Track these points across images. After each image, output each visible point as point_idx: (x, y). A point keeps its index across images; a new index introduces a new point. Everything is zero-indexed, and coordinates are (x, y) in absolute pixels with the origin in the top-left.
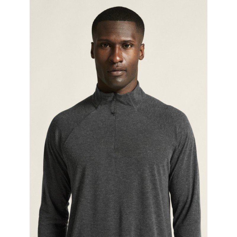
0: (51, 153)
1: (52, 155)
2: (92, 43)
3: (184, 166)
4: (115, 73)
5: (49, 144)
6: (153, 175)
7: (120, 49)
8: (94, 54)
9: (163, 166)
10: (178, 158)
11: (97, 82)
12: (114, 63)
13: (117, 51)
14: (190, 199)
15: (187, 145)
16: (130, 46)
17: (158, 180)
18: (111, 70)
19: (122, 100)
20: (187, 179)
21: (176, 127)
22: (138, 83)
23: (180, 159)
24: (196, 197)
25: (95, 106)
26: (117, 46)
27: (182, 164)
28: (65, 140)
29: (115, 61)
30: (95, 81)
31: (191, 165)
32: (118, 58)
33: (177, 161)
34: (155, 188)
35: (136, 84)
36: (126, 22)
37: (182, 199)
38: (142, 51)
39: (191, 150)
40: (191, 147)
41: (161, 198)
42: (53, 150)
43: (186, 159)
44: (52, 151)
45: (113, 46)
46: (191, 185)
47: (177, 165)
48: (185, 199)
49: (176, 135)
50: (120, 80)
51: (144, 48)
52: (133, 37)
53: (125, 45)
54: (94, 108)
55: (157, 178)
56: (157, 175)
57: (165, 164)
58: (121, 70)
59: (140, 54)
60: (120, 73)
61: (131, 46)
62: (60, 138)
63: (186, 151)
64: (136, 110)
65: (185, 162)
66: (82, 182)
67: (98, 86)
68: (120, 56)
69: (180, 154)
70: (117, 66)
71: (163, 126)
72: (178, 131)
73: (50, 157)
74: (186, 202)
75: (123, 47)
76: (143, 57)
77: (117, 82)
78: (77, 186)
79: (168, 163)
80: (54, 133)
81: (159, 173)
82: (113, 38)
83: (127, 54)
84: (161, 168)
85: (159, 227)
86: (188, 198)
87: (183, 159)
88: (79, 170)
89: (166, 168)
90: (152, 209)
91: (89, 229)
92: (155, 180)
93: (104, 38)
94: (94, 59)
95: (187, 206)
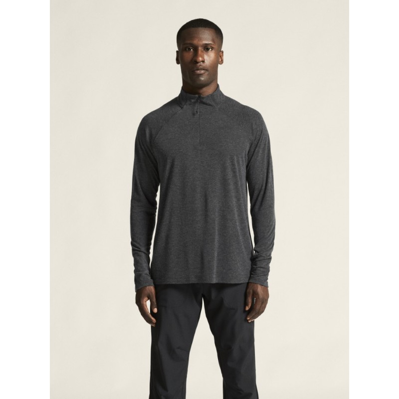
0: (142, 148)
1: (142, 150)
2: (177, 52)
3: (259, 158)
4: (198, 72)
5: (140, 140)
6: (233, 165)
7: (202, 52)
9: (242, 157)
10: (254, 151)
11: (182, 85)
12: (198, 63)
13: (200, 52)
14: (264, 188)
15: (262, 140)
16: (210, 49)
17: (237, 169)
18: (195, 69)
19: (204, 100)
20: (261, 170)
21: (252, 124)
23: (256, 151)
24: (269, 185)
25: (180, 107)
26: (200, 48)
27: (257, 157)
28: (155, 137)
29: (198, 61)
31: (266, 157)
32: (201, 59)
33: (253, 153)
34: (235, 176)
35: (216, 86)
36: (207, 28)
37: (257, 187)
38: (221, 57)
39: (265, 145)
40: (266, 142)
41: (240, 185)
42: (143, 145)
43: (261, 152)
44: (143, 147)
45: (196, 49)
46: (266, 174)
47: (253, 157)
48: (260, 187)
49: (253, 130)
50: (203, 78)
51: (223, 55)
52: (213, 40)
53: (206, 48)
54: (180, 108)
55: (236, 167)
56: (236, 165)
57: (244, 156)
58: (204, 70)
59: (219, 59)
60: (202, 72)
61: (212, 49)
62: (151, 135)
63: (260, 145)
64: (217, 110)
65: (260, 154)
66: (171, 172)
67: (183, 88)
68: (203, 57)
69: (256, 148)
70: (200, 65)
71: (241, 123)
72: (254, 127)
73: (141, 152)
74: (261, 189)
75: (204, 49)
76: (222, 63)
77: (200, 80)
78: (167, 176)
79: (246, 155)
80: (145, 131)
81: (238, 163)
82: (195, 42)
83: (209, 56)
84: (240, 159)
85: (239, 209)
86: (262, 186)
87: (258, 152)
88: (169, 161)
89: (244, 159)
90: (233, 193)
91: (178, 212)
92: (235, 168)
94: (180, 65)
95: (262, 193)
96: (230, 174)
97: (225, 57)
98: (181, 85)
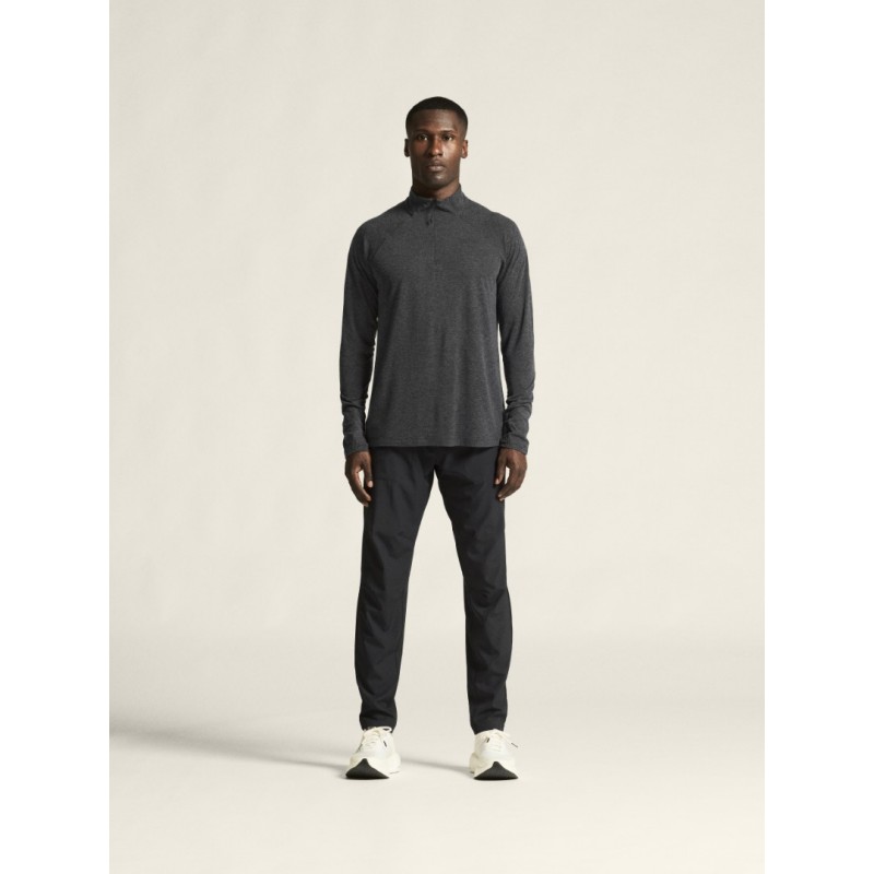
4: (434, 168)
7: (440, 141)
8: (409, 150)
9: (491, 280)
12: (434, 156)
13: (436, 142)
15: (516, 257)
16: (451, 139)
17: (485, 295)
18: (430, 164)
19: (440, 205)
21: (503, 236)
22: (459, 186)
25: (409, 213)
26: (437, 137)
28: (375, 253)
29: (434, 153)
30: (409, 183)
31: (520, 280)
32: (437, 151)
35: (457, 187)
36: (447, 110)
38: (465, 148)
45: (431, 138)
50: (439, 177)
51: (467, 146)
52: (454, 127)
53: (445, 137)
54: (409, 216)
55: (484, 292)
58: (441, 165)
59: (462, 151)
60: (439, 168)
61: (453, 139)
62: (370, 250)
63: (514, 263)
64: (458, 217)
67: (413, 189)
68: (440, 149)
70: (437, 160)
71: (489, 234)
75: (442, 138)
76: (466, 156)
77: (436, 179)
78: (392, 304)
80: (362, 244)
81: (486, 287)
82: (431, 129)
83: (448, 147)
87: (511, 273)
88: (394, 285)
92: (482, 294)
93: (422, 127)
94: (409, 158)
95: (516, 328)
96: (476, 303)
97: (470, 149)
98: (411, 184)
